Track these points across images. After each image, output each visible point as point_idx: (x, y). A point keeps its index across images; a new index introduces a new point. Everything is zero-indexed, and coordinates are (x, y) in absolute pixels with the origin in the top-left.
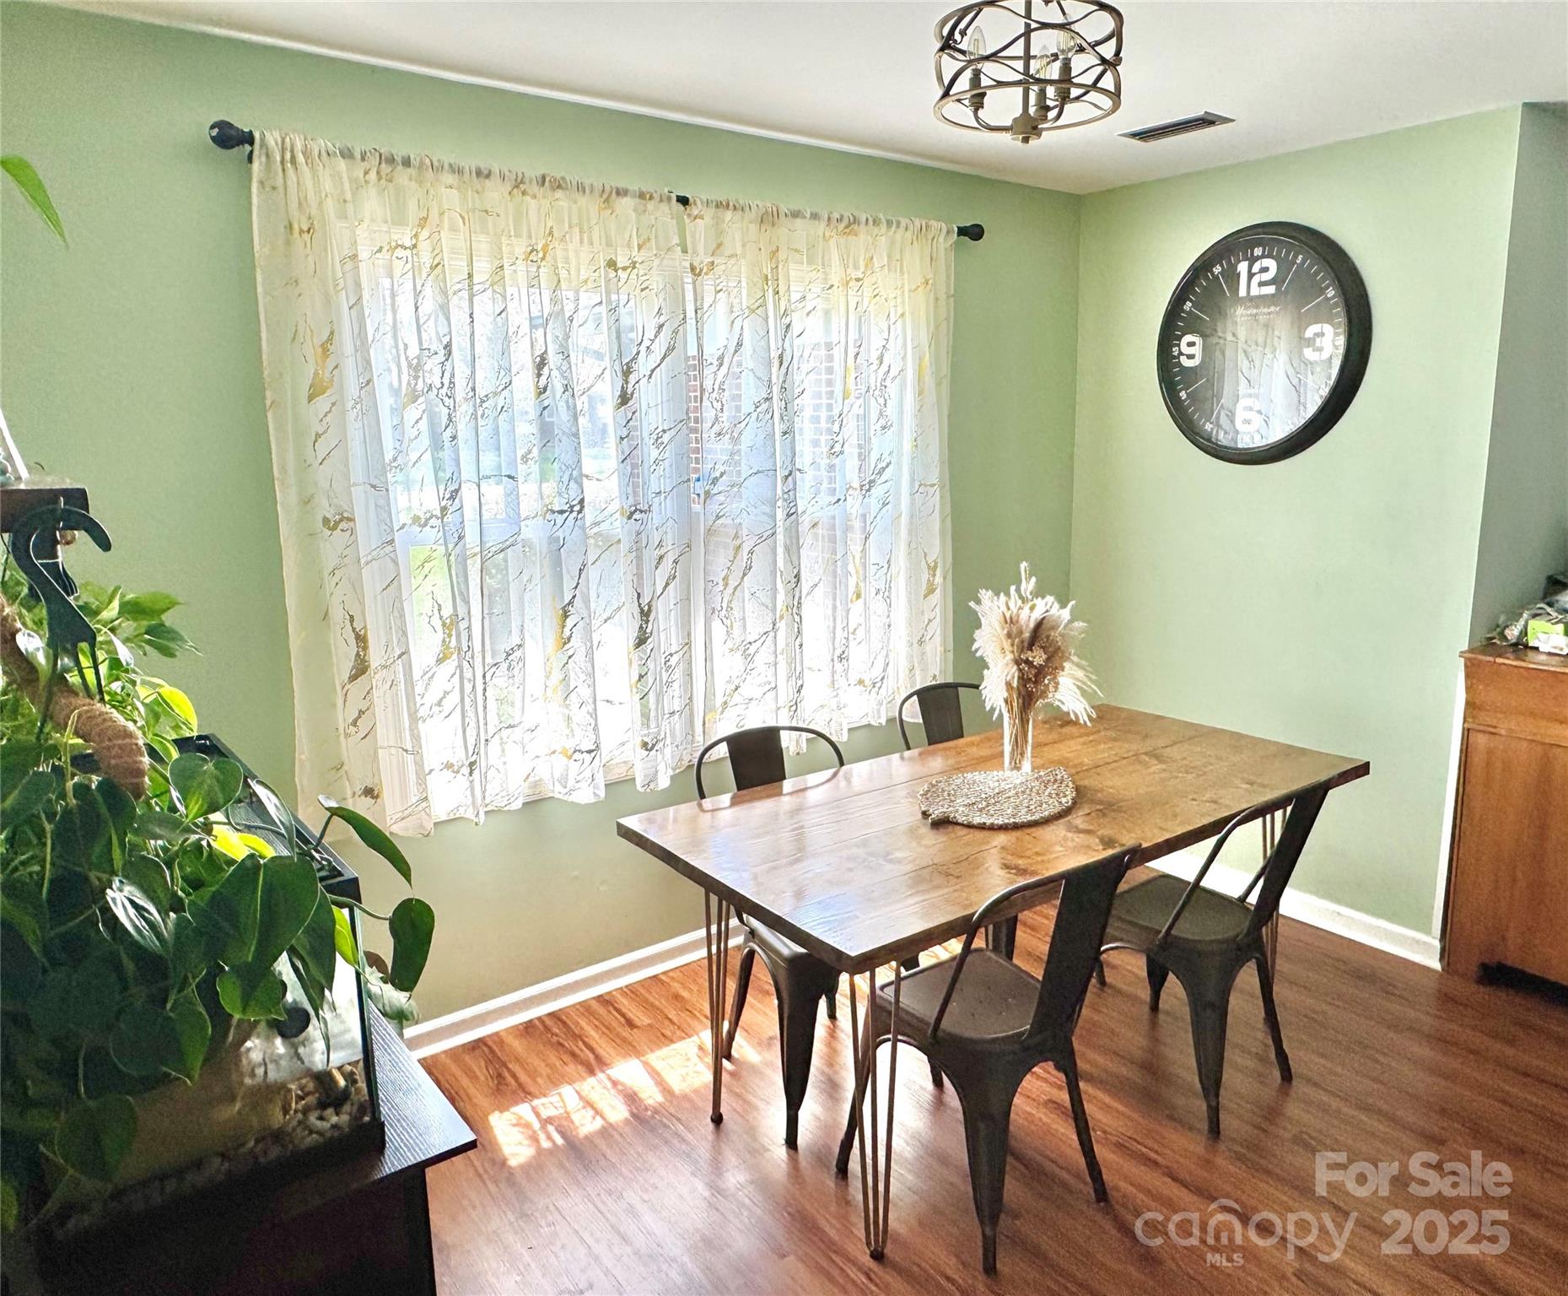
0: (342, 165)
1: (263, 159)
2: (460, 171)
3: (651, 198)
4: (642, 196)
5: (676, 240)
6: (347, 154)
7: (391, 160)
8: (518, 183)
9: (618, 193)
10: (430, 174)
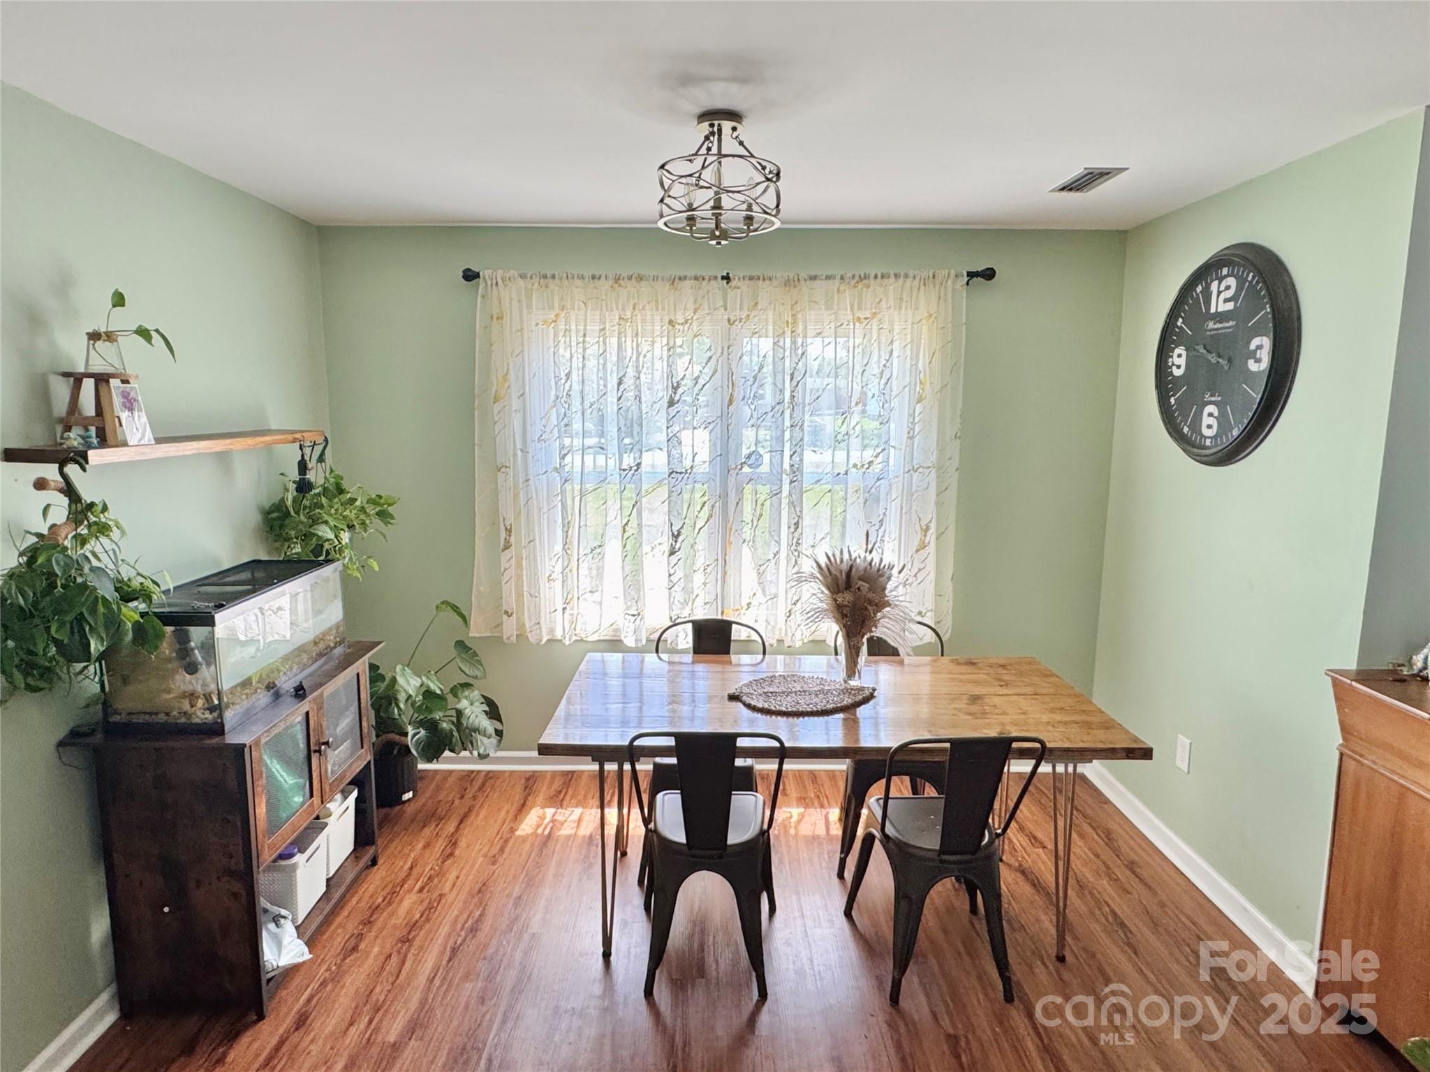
0: (521, 282)
1: (484, 285)
2: (583, 278)
3: (703, 279)
4: (696, 278)
5: (721, 303)
6: (523, 276)
7: (545, 277)
8: (617, 279)
9: (680, 279)
10: (566, 282)
